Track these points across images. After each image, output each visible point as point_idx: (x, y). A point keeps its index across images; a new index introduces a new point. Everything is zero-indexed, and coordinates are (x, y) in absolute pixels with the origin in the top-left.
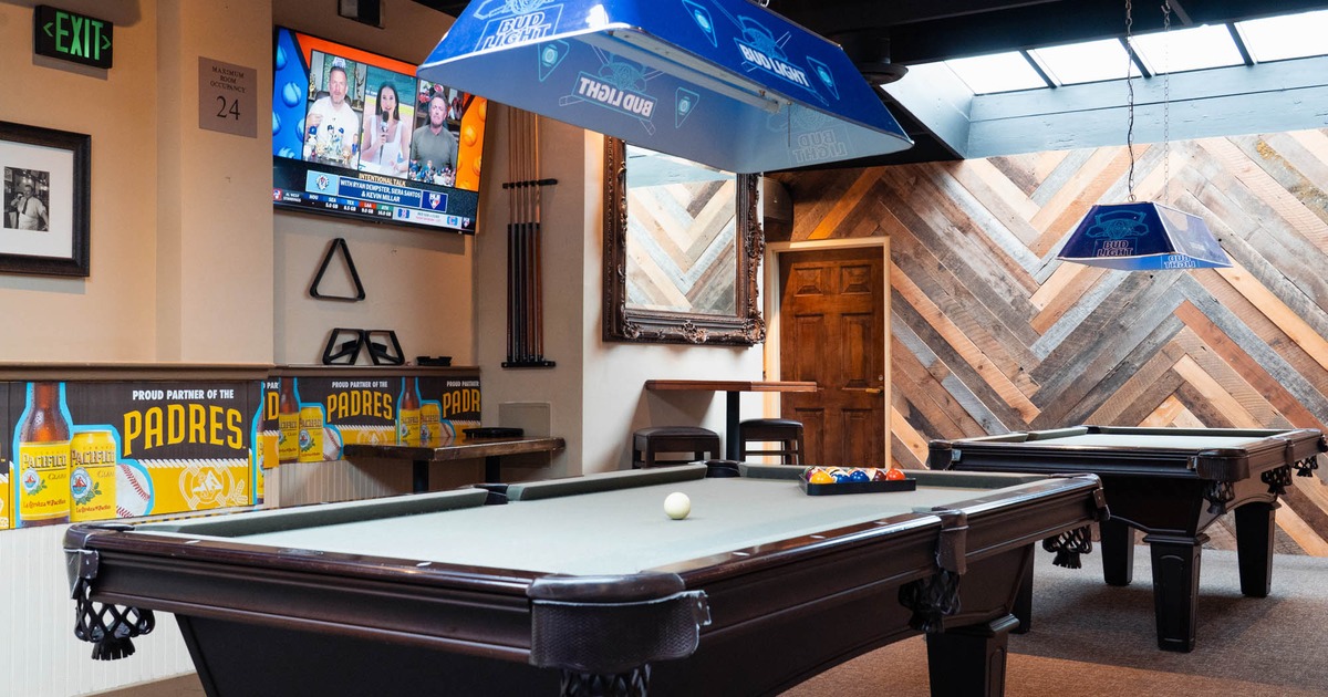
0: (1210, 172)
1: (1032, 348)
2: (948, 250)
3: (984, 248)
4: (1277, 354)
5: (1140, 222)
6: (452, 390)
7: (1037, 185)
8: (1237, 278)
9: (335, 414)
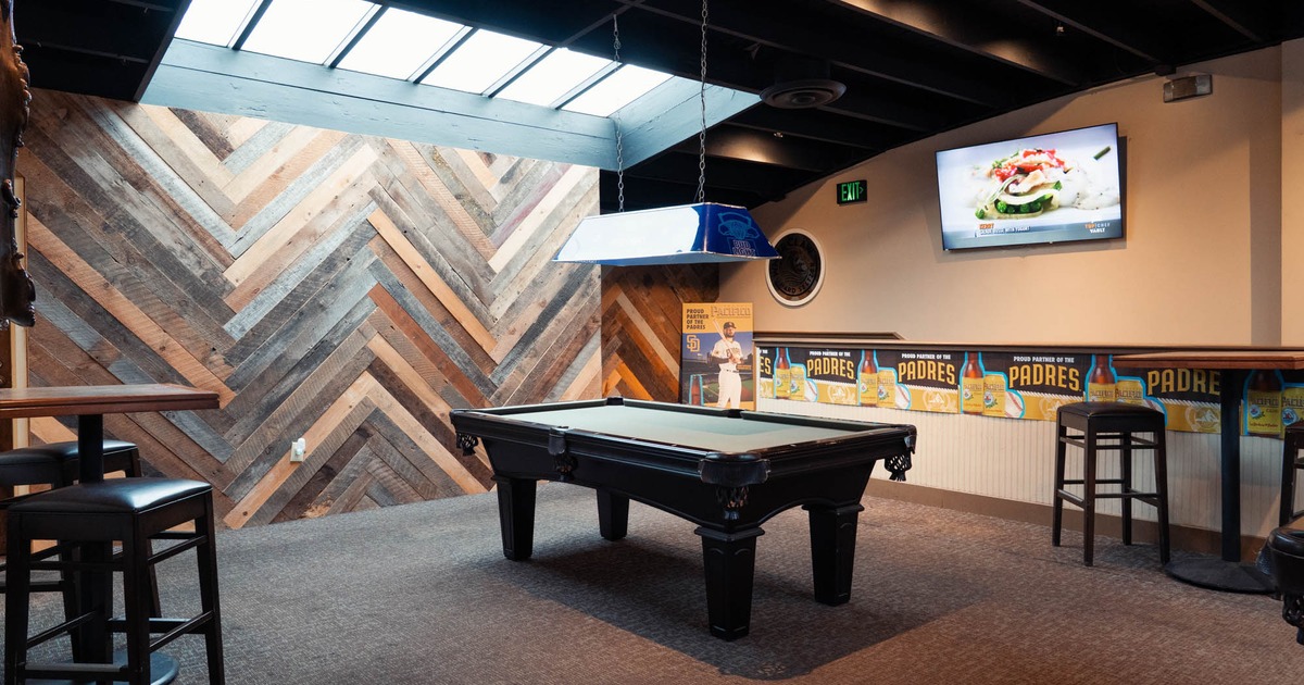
0: (397, 170)
1: (226, 327)
2: (116, 207)
3: (168, 212)
4: (446, 332)
7: (231, 151)
8: (419, 267)
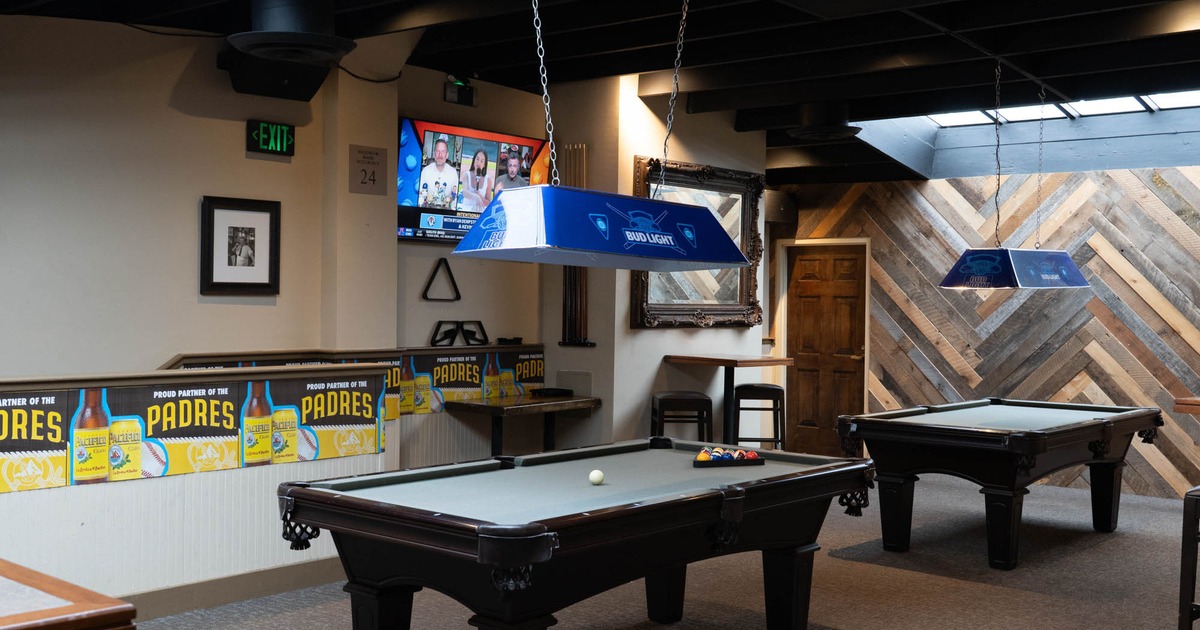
0: (1116, 197)
1: (977, 330)
2: (915, 250)
3: (942, 250)
4: (1163, 341)
5: (996, 264)
6: (523, 361)
7: (984, 202)
8: (1135, 281)
9: (439, 380)
